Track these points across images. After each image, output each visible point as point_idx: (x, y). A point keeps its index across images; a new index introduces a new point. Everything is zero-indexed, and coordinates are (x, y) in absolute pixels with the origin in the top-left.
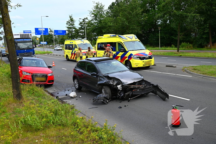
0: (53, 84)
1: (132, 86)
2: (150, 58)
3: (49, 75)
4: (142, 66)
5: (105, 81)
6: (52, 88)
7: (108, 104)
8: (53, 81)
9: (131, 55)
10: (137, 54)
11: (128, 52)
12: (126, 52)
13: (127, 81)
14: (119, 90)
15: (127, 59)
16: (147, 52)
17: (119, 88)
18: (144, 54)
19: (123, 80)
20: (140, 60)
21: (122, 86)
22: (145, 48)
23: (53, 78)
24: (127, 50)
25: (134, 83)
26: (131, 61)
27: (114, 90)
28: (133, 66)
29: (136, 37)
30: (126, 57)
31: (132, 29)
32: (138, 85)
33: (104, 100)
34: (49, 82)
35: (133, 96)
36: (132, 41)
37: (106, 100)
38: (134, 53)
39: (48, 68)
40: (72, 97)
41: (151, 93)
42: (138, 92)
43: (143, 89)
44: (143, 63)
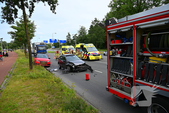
0: (50, 66)
1: (79, 66)
2: (99, 55)
3: (48, 62)
4: (94, 59)
5: (68, 64)
6: (49, 68)
7: (68, 74)
8: (50, 65)
9: (89, 54)
10: (92, 54)
11: (88, 52)
12: (87, 52)
13: (77, 64)
14: (73, 68)
15: (88, 55)
16: (98, 52)
17: (73, 67)
18: (96, 53)
19: (75, 64)
20: (93, 56)
21: (75, 66)
22: (97, 50)
23: (50, 63)
24: (88, 51)
25: (80, 65)
26: (89, 56)
27: (71, 67)
28: (90, 59)
29: (93, 45)
30: (87, 55)
31: (99, 40)
32: (82, 66)
33: (66, 72)
34: (48, 65)
35: (79, 70)
36: (91, 47)
37: (67, 72)
38: (91, 53)
39: (48, 59)
40: (55, 71)
41: (88, 70)
42: (81, 69)
43: (84, 68)
44: (95, 58)
